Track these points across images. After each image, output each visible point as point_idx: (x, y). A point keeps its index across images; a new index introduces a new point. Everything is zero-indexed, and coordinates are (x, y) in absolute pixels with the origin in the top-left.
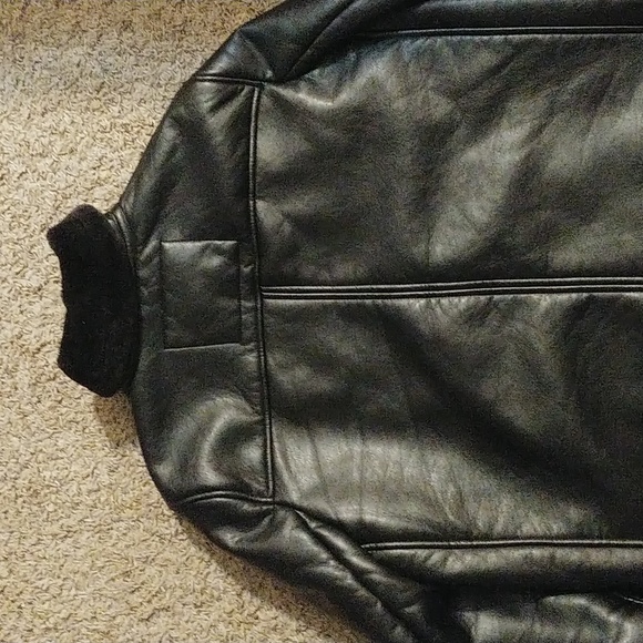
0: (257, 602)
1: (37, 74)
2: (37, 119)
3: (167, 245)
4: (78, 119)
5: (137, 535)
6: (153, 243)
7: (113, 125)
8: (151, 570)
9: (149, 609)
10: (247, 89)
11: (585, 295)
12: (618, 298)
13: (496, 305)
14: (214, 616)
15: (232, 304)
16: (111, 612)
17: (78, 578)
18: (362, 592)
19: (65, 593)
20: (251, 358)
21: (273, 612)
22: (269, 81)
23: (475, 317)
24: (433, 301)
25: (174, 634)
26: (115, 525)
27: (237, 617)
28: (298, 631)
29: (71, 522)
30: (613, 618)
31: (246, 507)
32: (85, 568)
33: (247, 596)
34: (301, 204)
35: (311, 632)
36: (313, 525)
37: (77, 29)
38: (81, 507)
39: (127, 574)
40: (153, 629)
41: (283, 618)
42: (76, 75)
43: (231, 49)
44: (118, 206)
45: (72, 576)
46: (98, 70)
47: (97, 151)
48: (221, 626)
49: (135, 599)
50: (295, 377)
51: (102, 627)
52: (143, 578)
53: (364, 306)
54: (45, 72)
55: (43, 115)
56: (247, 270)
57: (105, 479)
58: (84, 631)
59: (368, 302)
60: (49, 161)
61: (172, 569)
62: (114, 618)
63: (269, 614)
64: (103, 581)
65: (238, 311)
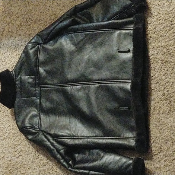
0: (38, 154)
1: (4, 46)
2: (4, 54)
3: (22, 77)
4: (11, 54)
5: (17, 139)
6: (19, 76)
7: (17, 55)
8: (19, 147)
9: (18, 155)
10: (38, 45)
11: (100, 85)
12: (105, 85)
13: (83, 88)
14: (30, 157)
15: (34, 89)
16: (11, 156)
17: (6, 149)
18: (52, 147)
19: (3, 152)
20: (38, 101)
21: (42, 156)
22: (42, 44)
23: (79, 90)
24: (71, 87)
25: (23, 161)
26: (13, 137)
27: (34, 157)
28: (46, 160)
29: (5, 137)
30: (102, 154)
31: (33, 131)
32: (7, 147)
33: (37, 152)
34: (47, 68)
35: (49, 160)
36: (45, 134)
37: (11, 36)
38: (7, 133)
39: (14, 148)
40: (19, 160)
41: (43, 157)
42: (11, 45)
43: (35, 38)
44: (13, 70)
45: (4, 148)
46: (15, 44)
47: (14, 60)
48: (31, 159)
49: (16, 153)
50: (46, 104)
51: (9, 159)
52: (17, 149)
53: (59, 89)
54: (6, 45)
55: (5, 53)
56: (37, 82)
57: (12, 127)
58: (6, 160)
59: (60, 88)
60: (5, 62)
61: (23, 147)
62: (12, 157)
63: (41, 156)
64: (10, 149)
65: (36, 91)
